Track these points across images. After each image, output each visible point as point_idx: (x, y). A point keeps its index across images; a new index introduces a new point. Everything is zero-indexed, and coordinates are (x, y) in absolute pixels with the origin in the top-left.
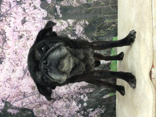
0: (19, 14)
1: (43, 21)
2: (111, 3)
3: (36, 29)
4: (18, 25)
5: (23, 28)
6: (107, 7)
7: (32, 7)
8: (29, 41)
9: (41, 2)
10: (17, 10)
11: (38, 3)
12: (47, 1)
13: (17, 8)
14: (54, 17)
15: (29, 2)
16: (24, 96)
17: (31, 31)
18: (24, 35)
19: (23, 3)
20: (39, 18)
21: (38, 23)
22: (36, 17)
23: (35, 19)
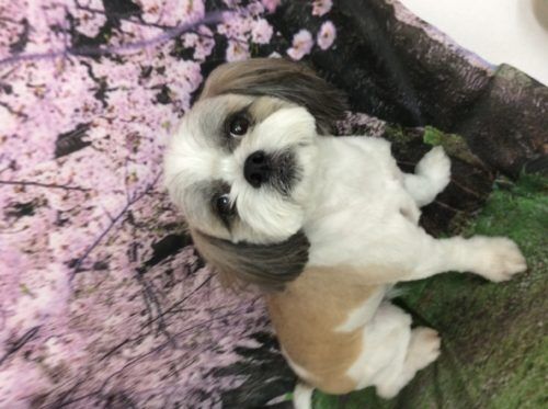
0: (58, 102)
3: (122, 187)
4: (29, 155)
5: (52, 174)
7: (153, 88)
8: (67, 231)
10: (56, 76)
11: (184, 77)
13: (63, 66)
15: (146, 63)
17: (92, 193)
18: (45, 203)
19: (108, 55)
20: (161, 144)
21: (145, 163)
22: (145, 138)
23: (138, 142)
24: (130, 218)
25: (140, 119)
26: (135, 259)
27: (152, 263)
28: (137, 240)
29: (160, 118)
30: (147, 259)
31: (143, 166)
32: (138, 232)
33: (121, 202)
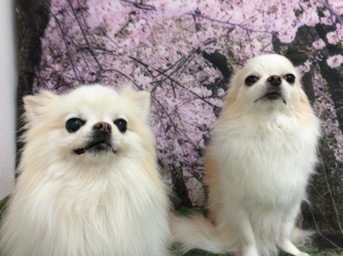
1: (268, 34)
2: (337, 192)
3: (247, 17)
6: (325, 184)
7: (301, 6)
9: (314, 25)
11: (311, 18)
12: (318, 39)
16: (79, 10)
20: (276, 24)
23: (273, 12)
24: (231, 30)
25: (285, 7)
28: (218, 40)
29: (288, 16)
31: (262, 21)
33: (239, 21)
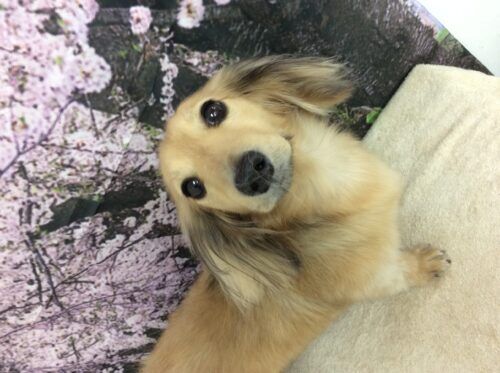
3: (9, 133)
7: (38, 12)
14: (136, 110)
20: (54, 86)
21: (35, 106)
22: (33, 75)
23: (24, 79)
24: (22, 170)
25: (24, 50)
26: (29, 221)
27: (50, 228)
28: (32, 199)
29: (49, 52)
30: (43, 222)
31: (33, 110)
32: (33, 189)
33: (9, 150)
